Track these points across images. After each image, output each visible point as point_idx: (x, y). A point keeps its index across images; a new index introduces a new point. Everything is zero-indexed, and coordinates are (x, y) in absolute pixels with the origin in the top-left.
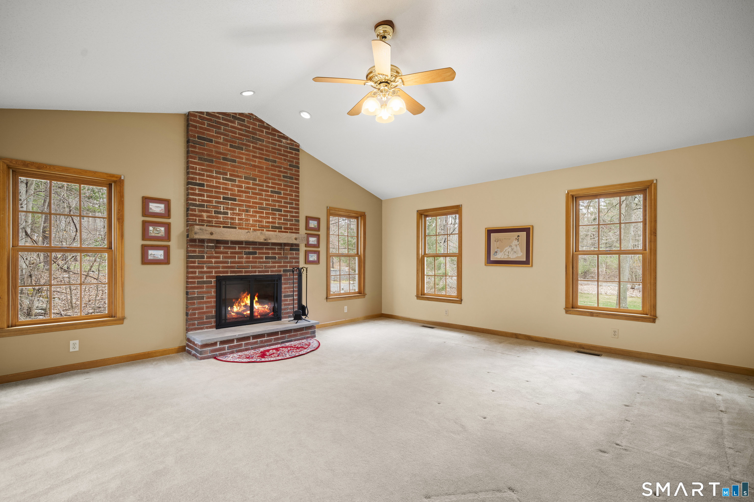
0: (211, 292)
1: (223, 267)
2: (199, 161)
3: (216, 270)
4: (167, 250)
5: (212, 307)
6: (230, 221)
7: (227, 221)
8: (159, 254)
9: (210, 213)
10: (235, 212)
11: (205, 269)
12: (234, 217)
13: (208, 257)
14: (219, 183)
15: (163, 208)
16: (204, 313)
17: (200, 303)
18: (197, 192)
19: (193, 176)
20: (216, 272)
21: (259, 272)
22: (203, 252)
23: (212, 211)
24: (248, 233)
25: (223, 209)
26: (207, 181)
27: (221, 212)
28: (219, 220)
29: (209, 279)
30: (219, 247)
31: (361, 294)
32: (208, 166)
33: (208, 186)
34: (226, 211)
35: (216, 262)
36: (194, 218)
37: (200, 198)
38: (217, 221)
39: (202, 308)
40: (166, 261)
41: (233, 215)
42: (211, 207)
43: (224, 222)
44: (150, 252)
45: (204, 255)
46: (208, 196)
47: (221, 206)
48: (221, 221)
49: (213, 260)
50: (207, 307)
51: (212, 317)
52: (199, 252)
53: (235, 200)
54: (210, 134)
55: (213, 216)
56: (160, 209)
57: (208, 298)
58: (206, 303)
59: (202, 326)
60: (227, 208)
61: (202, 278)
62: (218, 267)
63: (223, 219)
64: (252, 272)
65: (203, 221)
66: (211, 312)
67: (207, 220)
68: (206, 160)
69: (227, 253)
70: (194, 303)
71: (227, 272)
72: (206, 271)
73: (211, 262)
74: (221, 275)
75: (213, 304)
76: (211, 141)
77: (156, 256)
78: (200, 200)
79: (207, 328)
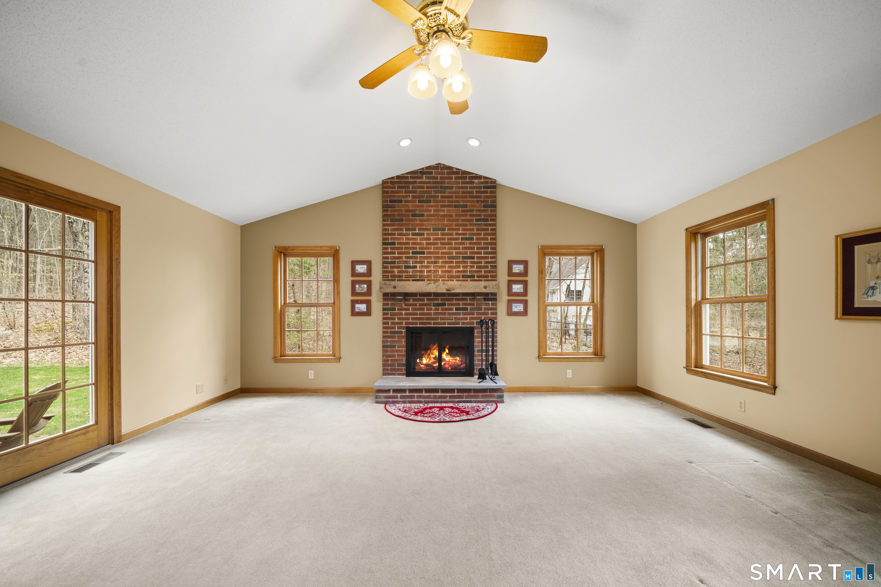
0: (401, 342)
1: (413, 319)
2: (391, 223)
3: (406, 321)
4: (368, 303)
5: (403, 356)
6: (418, 274)
7: (416, 274)
8: (362, 307)
9: (400, 268)
10: (424, 264)
11: (396, 321)
12: (423, 269)
13: (399, 310)
14: (409, 239)
15: (366, 268)
16: (396, 360)
17: (392, 351)
18: (389, 250)
19: (386, 237)
20: (406, 323)
21: (449, 323)
22: (394, 305)
23: (402, 266)
24: (430, 284)
25: (412, 264)
26: (398, 239)
27: (410, 266)
28: (408, 274)
29: (399, 329)
30: (409, 300)
31: (598, 355)
32: (399, 225)
33: (398, 243)
34: (415, 265)
35: (406, 314)
36: (387, 274)
37: (392, 255)
38: (407, 275)
39: (394, 356)
40: (368, 313)
41: (421, 268)
42: (402, 263)
43: (413, 275)
44: (357, 306)
45: (396, 307)
46: (399, 253)
47: (410, 261)
48: (410, 275)
49: (404, 312)
50: (399, 356)
51: (402, 365)
52: (392, 304)
53: (423, 253)
54: (400, 195)
55: (403, 271)
56: (363, 269)
57: (399, 347)
58: (397, 351)
59: (394, 372)
60: (416, 262)
61: (394, 328)
62: (408, 319)
63: (412, 273)
64: (440, 323)
65: (394, 276)
66: (402, 360)
67: (398, 275)
68: (397, 220)
69: (416, 305)
70: (387, 351)
71: (416, 323)
72: (398, 322)
73: (402, 314)
74: (411, 326)
75: (404, 353)
76: (401, 201)
77: (360, 309)
78: (392, 258)
79: (399, 374)
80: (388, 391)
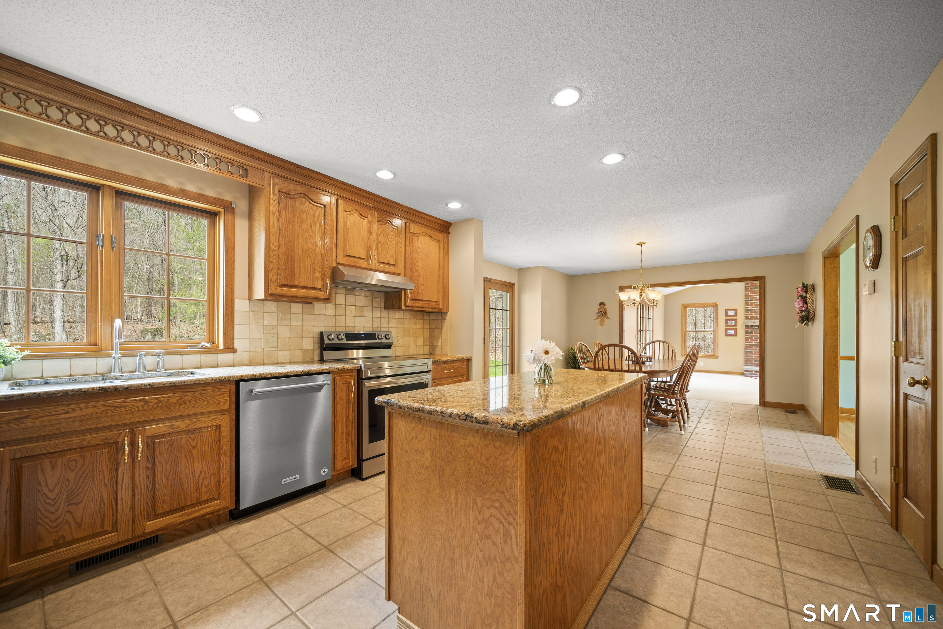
0: (757, 350)
2: (750, 290)
4: (735, 330)
5: (758, 357)
8: (732, 332)
11: (754, 339)
13: (755, 333)
16: (753, 359)
17: (751, 354)
18: (749, 304)
19: (747, 297)
22: (752, 331)
26: (755, 298)
32: (755, 291)
33: (755, 300)
36: (747, 316)
37: (751, 306)
39: (752, 357)
40: (735, 335)
44: (728, 331)
46: (755, 305)
50: (755, 356)
51: (757, 361)
52: (750, 331)
56: (733, 313)
57: (754, 352)
58: (754, 354)
59: (752, 365)
61: (752, 343)
65: (752, 317)
66: (757, 359)
68: (754, 288)
70: (748, 354)
75: (758, 355)
79: (754, 366)
80: (752, 371)
